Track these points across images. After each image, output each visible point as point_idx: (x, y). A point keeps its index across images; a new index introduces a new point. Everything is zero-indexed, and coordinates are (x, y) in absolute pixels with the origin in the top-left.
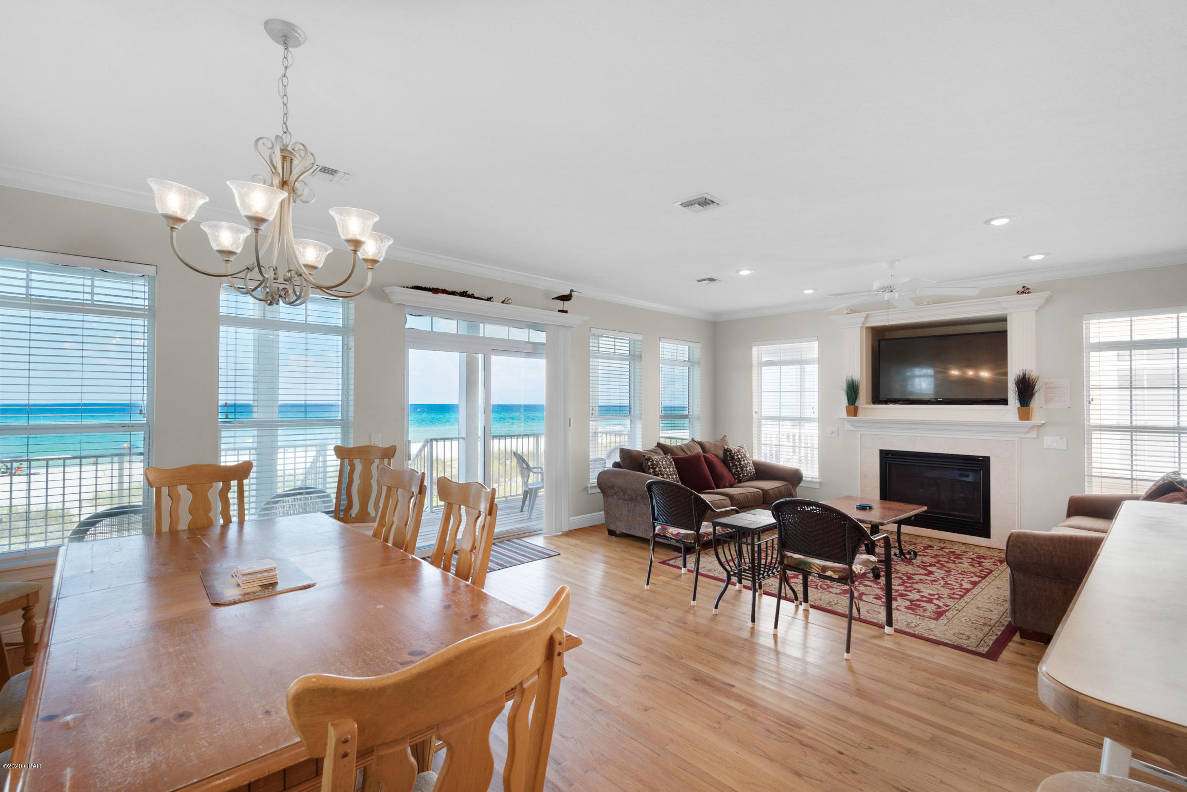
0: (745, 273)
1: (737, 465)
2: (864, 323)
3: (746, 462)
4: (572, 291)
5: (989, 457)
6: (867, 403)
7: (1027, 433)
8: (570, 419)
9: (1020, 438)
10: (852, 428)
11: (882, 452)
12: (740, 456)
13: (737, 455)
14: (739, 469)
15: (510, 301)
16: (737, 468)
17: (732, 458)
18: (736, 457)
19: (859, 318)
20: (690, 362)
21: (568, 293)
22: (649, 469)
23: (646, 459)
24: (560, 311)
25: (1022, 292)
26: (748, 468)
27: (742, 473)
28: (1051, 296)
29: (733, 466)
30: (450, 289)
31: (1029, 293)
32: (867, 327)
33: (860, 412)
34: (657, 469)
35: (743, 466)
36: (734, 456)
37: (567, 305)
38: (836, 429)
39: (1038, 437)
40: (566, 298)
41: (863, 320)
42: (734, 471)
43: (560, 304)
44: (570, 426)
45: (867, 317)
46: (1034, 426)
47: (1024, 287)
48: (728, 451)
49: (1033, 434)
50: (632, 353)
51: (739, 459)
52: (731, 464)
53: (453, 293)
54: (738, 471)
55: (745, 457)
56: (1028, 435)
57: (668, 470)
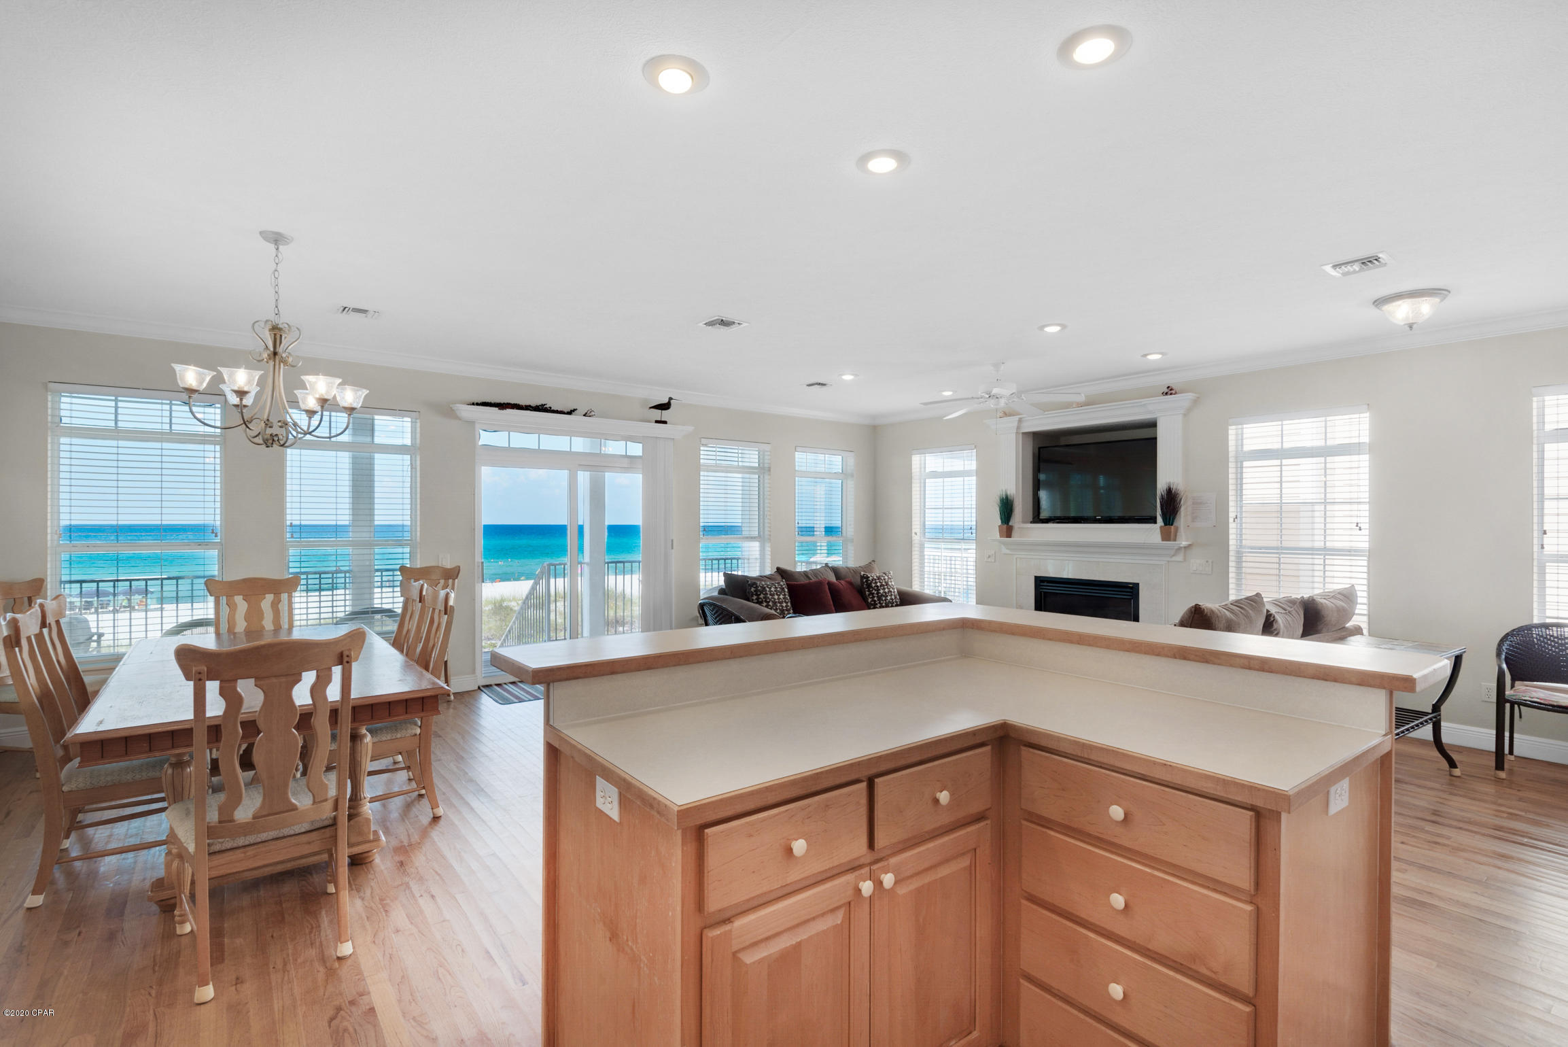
0: (848, 377)
1: (874, 593)
2: (1018, 428)
3: (887, 590)
4: (671, 399)
5: (1138, 584)
6: (1024, 522)
7: (1173, 556)
8: (672, 541)
9: (1168, 561)
10: (1008, 552)
11: (1036, 578)
12: (879, 584)
13: (876, 583)
14: (876, 599)
15: (593, 413)
16: (874, 597)
17: (869, 586)
18: (873, 585)
19: (1012, 422)
20: (844, 475)
21: (666, 401)
22: (752, 596)
23: (749, 585)
24: (657, 422)
25: (1166, 394)
26: (889, 598)
27: (880, 603)
28: (1198, 398)
29: (869, 595)
30: (523, 403)
31: (1171, 394)
32: (1023, 433)
33: (1014, 533)
34: (762, 596)
35: (882, 595)
36: (871, 583)
37: (665, 415)
38: (993, 553)
39: (1185, 560)
40: (665, 407)
41: (1016, 424)
42: (870, 600)
43: (657, 414)
44: (672, 548)
45: (1020, 421)
46: (1180, 548)
47: (1168, 387)
48: (865, 578)
49: (1180, 558)
50: (761, 465)
51: (877, 586)
52: (867, 593)
53: (527, 408)
54: (875, 601)
55: (887, 584)
56: (1174, 559)
57: (776, 597)
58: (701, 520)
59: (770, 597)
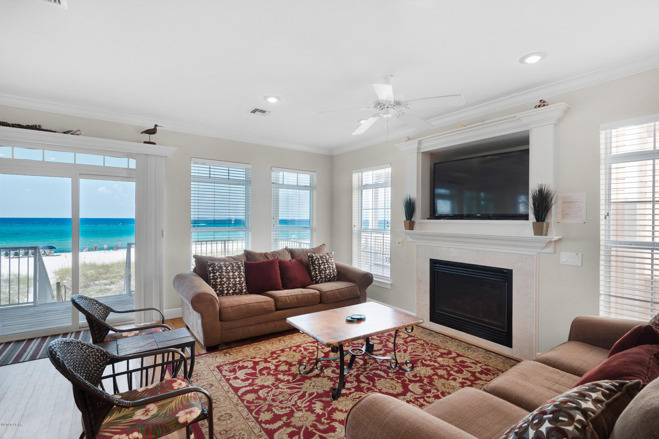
1: (316, 269)
2: (419, 148)
3: (326, 266)
4: (156, 126)
5: (512, 270)
6: (423, 218)
7: (544, 248)
8: (163, 230)
9: (539, 253)
10: (411, 240)
11: (431, 260)
12: (320, 262)
13: (319, 261)
14: (317, 272)
16: (316, 271)
17: (313, 263)
18: (316, 262)
19: (413, 145)
20: (311, 188)
21: (153, 127)
22: (210, 274)
23: (208, 265)
24: (145, 142)
25: (539, 106)
26: (328, 272)
27: (320, 276)
28: (569, 108)
29: (313, 269)
30: (10, 122)
31: (544, 105)
32: (423, 153)
33: (416, 226)
34: (218, 274)
35: (322, 270)
36: (315, 261)
37: (153, 138)
38: (402, 241)
39: (555, 252)
40: (152, 132)
41: (416, 146)
42: (313, 273)
44: (163, 236)
45: (420, 143)
46: (550, 242)
47: (541, 101)
48: (310, 257)
49: (550, 250)
50: (247, 179)
51: (319, 264)
52: (312, 268)
53: (13, 126)
54: (316, 274)
55: (327, 262)
56: (544, 251)
57: (231, 274)
58: (192, 216)
59: (225, 274)
